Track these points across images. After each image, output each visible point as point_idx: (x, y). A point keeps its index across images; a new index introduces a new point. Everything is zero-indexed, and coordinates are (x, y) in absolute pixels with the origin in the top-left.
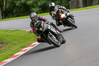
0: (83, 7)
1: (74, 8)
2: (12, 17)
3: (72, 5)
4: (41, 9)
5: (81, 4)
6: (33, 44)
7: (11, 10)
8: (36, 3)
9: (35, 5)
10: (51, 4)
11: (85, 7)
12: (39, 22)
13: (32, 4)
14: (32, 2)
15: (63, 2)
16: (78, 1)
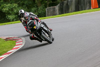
0: (59, 14)
1: (50, 16)
3: (48, 12)
4: (17, 16)
5: (58, 11)
6: (9, 52)
8: (12, 10)
9: (10, 12)
10: (21, 11)
12: (31, 22)
13: (8, 11)
14: (7, 9)
15: (39, 9)
16: (55, 8)
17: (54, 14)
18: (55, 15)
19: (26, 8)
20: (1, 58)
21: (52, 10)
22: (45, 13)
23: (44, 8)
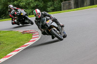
0: (75, 8)
1: (66, 9)
2: (5, 18)
3: (63, 6)
5: (73, 5)
6: (26, 44)
7: (4, 11)
8: (29, 4)
9: (27, 6)
11: (76, 8)
13: (25, 5)
14: (24, 4)
15: (55, 3)
16: (70, 2)
17: (69, 8)
18: (71, 9)
19: (43, 2)
20: (18, 50)
21: (67, 4)
22: (61, 7)
23: (59, 2)
